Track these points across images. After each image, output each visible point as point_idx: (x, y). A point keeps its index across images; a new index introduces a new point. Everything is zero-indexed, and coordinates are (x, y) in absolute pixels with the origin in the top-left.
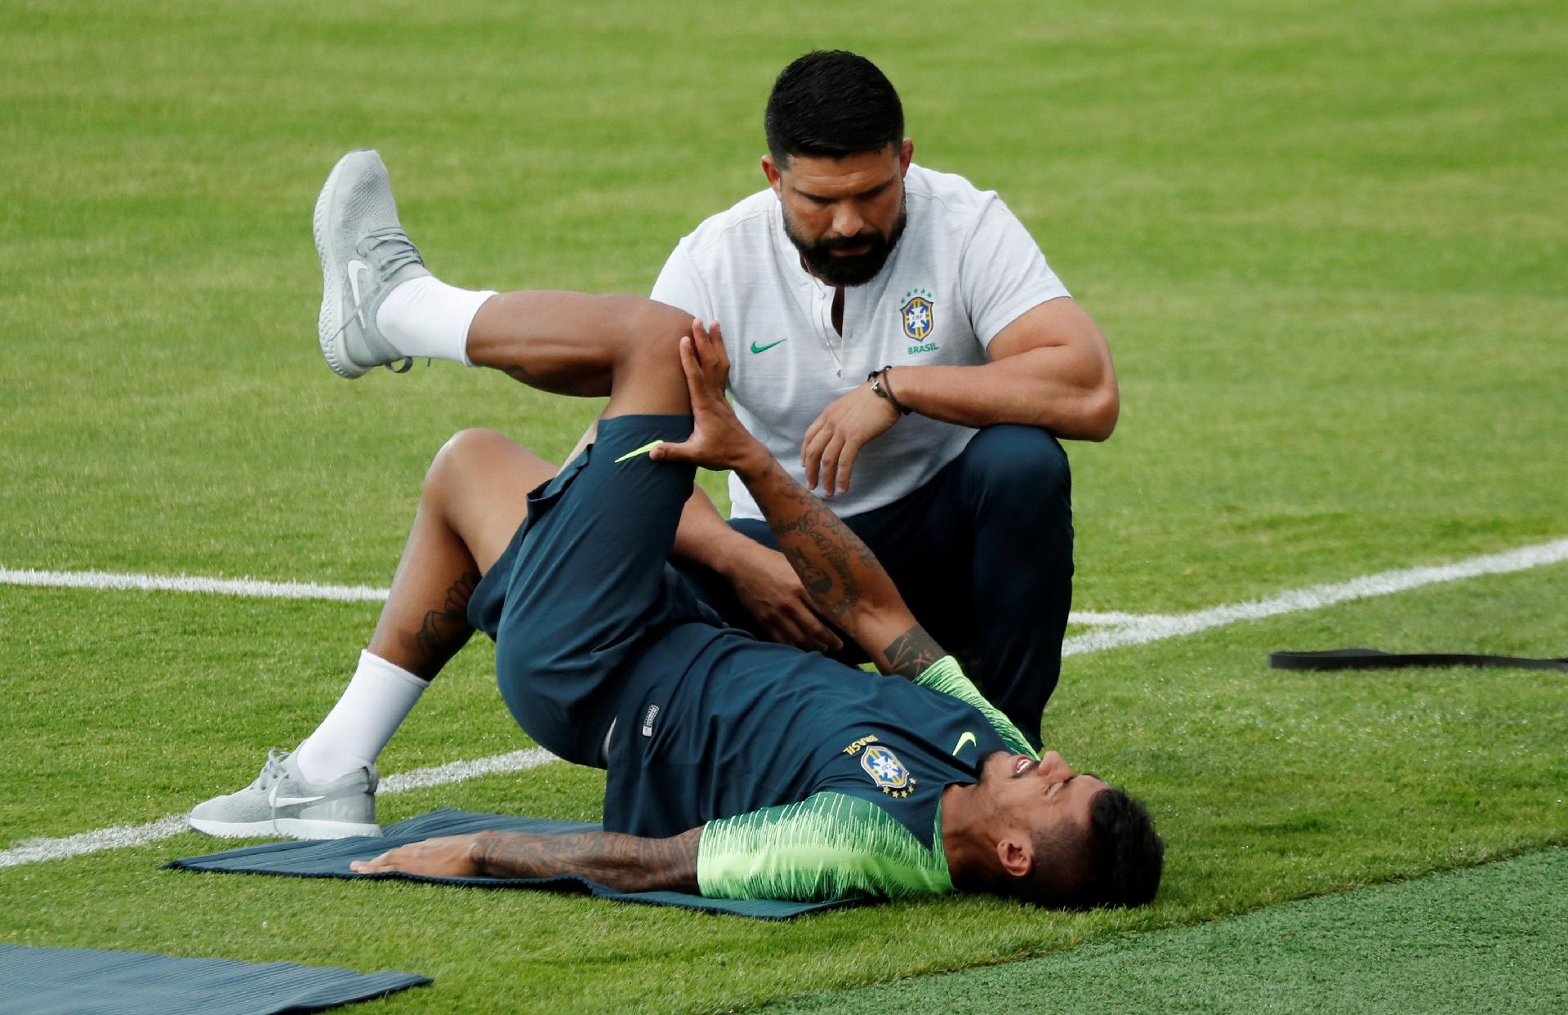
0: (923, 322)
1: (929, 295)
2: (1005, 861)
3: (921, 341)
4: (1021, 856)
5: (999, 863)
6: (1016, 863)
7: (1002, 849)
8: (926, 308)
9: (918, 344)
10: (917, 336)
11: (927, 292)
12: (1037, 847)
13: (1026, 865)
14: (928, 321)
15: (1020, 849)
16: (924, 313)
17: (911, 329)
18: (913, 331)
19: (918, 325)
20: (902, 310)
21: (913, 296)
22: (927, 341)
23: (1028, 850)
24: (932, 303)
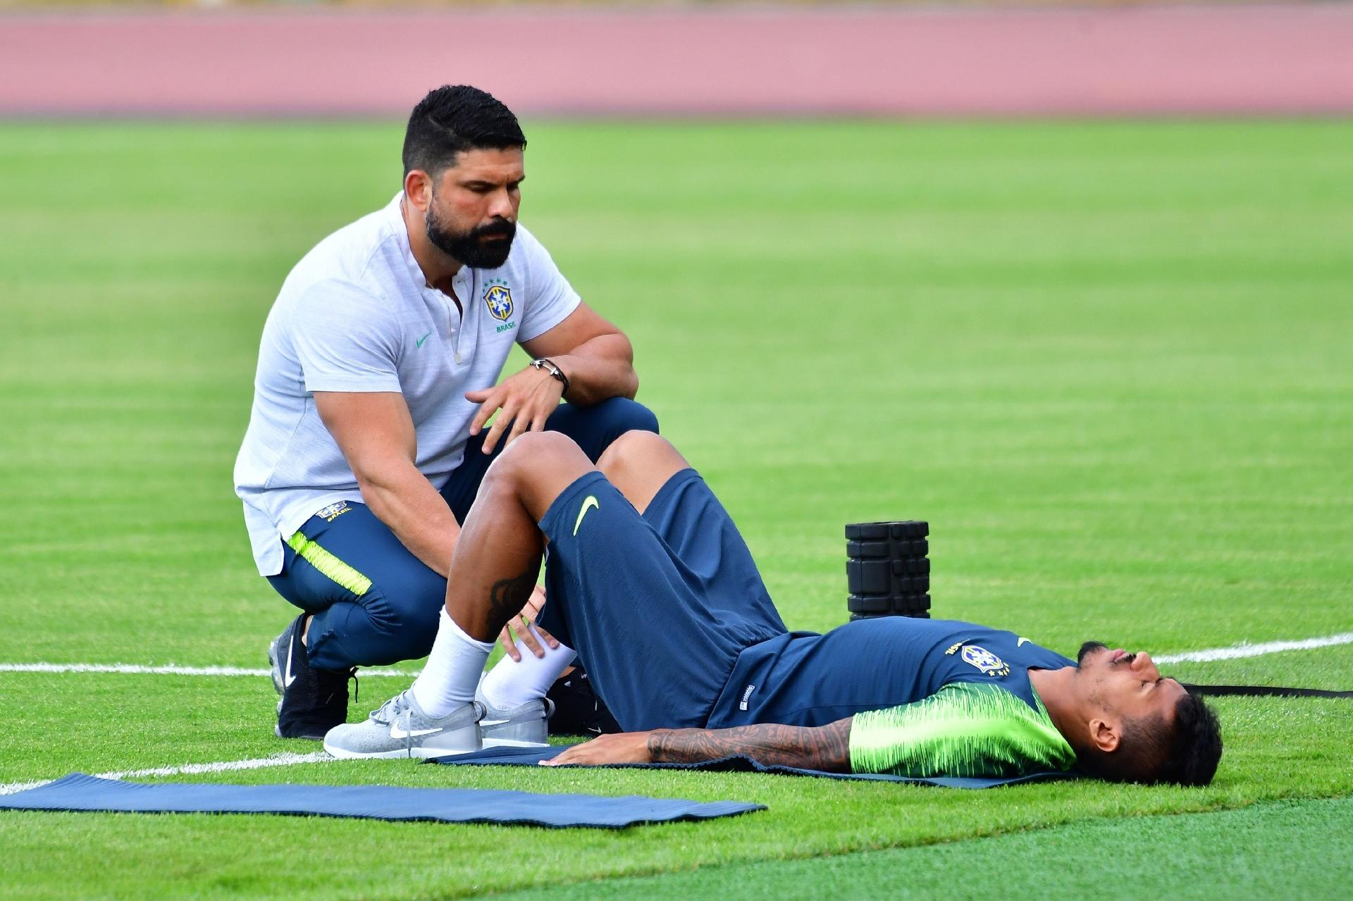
0: (504, 305)
1: (505, 283)
2: (1094, 736)
3: (505, 320)
4: (1110, 734)
5: (1089, 736)
6: (1104, 739)
7: (1093, 726)
8: (504, 294)
9: (503, 323)
10: (502, 317)
11: (502, 280)
12: (1126, 729)
13: (1114, 743)
14: (508, 304)
15: (1109, 729)
16: (504, 298)
17: (496, 311)
18: (498, 313)
19: (502, 308)
20: (484, 298)
21: (490, 286)
22: (510, 320)
23: (1117, 731)
24: (509, 290)
